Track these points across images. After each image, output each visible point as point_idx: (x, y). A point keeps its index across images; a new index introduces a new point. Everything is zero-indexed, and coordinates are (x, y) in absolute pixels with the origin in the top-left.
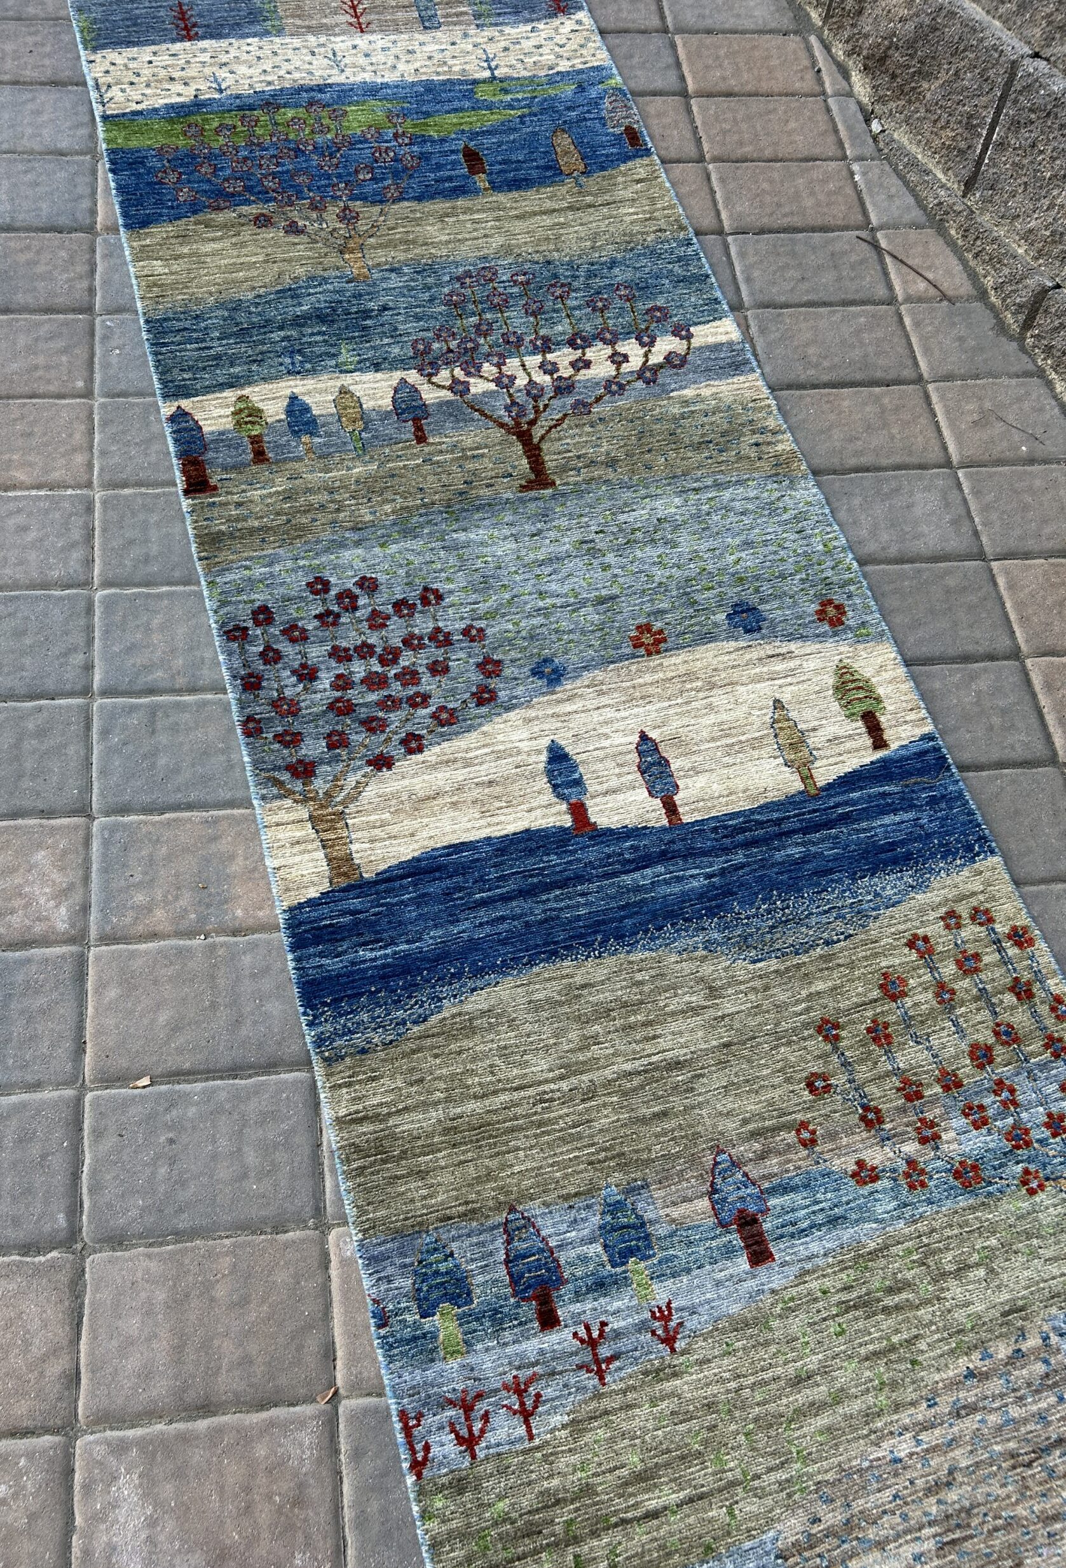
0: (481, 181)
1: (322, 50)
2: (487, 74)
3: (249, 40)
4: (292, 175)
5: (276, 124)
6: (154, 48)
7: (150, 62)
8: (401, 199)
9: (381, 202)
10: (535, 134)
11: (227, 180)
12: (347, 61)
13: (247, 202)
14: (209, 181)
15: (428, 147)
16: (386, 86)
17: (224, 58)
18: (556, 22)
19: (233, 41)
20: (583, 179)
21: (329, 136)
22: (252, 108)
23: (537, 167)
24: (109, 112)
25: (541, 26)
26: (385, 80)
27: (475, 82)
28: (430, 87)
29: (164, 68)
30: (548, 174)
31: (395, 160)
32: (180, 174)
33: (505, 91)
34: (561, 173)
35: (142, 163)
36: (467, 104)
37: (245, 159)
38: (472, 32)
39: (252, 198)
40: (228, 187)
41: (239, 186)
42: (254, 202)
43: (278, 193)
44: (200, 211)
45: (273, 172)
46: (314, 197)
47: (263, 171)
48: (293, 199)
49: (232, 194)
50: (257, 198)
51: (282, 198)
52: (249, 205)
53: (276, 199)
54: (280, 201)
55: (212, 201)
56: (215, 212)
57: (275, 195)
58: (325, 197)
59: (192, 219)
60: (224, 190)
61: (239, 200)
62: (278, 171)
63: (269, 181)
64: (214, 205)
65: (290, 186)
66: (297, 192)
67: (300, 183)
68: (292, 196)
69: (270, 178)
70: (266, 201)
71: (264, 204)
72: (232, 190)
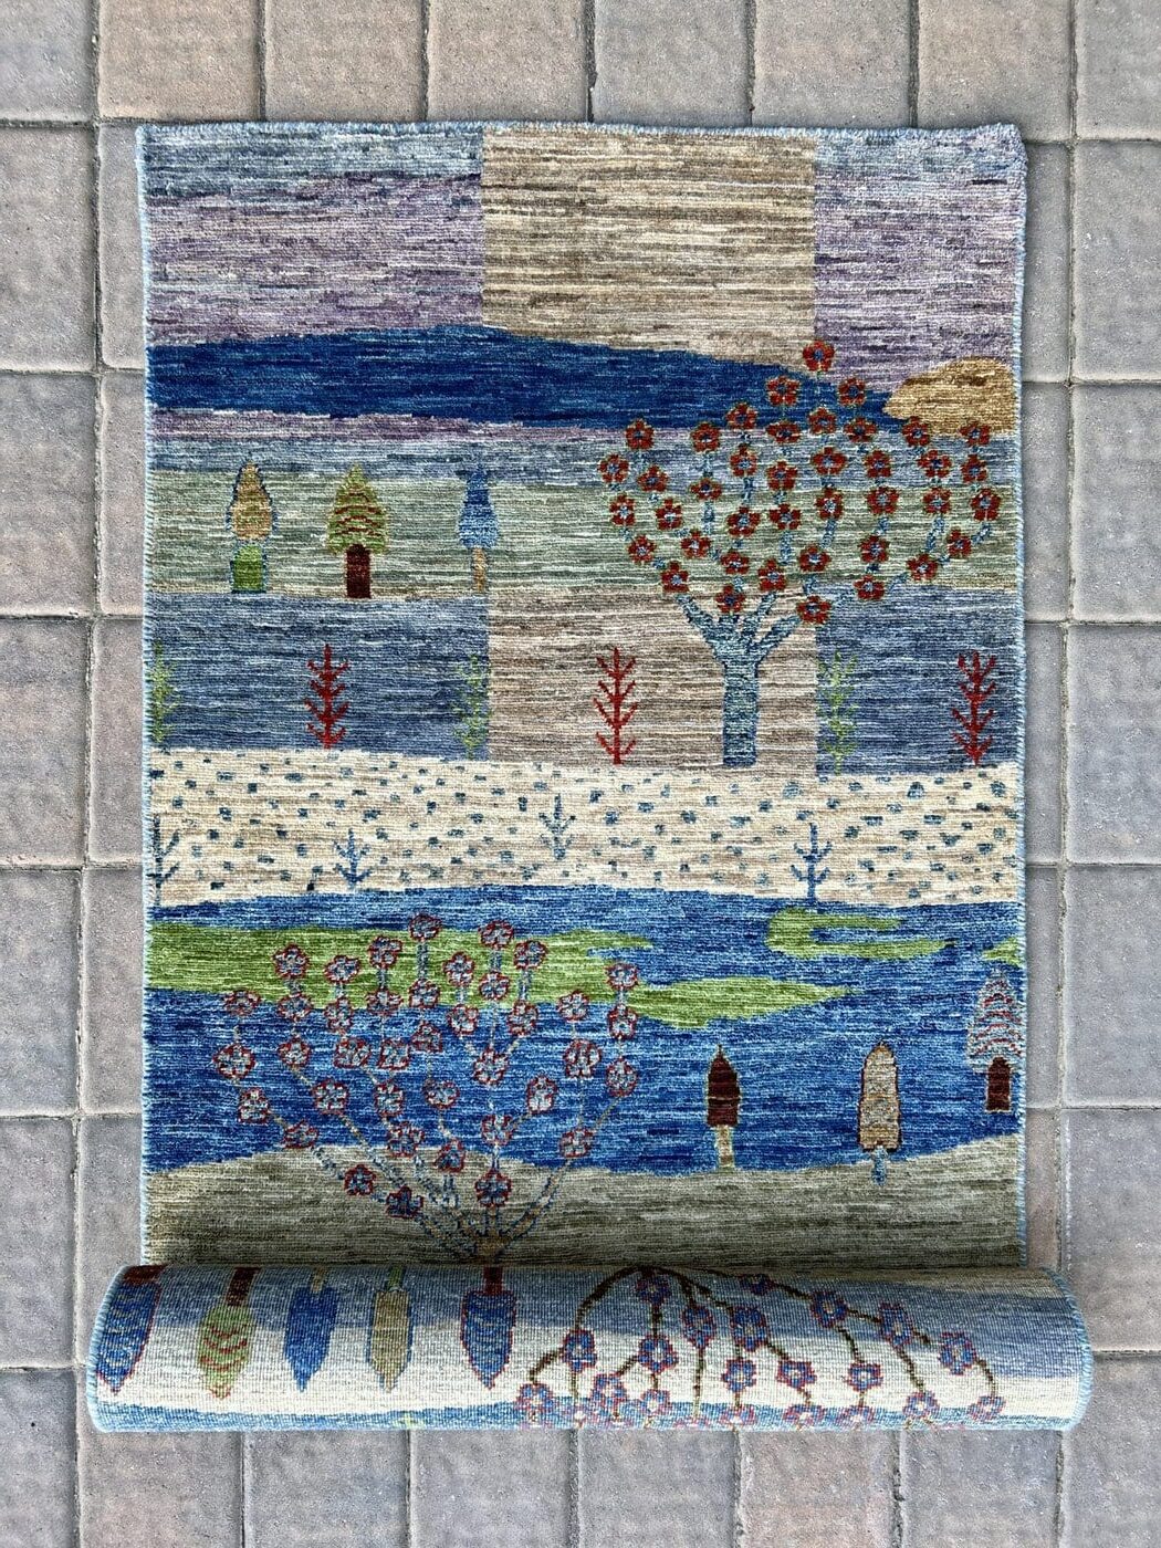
0: (722, 1141)
1: (541, 796)
2: (800, 890)
3: (425, 761)
4: (428, 1083)
5: (426, 964)
6: (263, 755)
7: (253, 788)
8: (587, 1162)
9: (552, 1164)
10: (840, 1045)
11: (322, 1082)
12: (574, 829)
13: (344, 1138)
14: (294, 1081)
15: (657, 1051)
16: (624, 897)
17: (376, 795)
18: (957, 779)
19: (398, 757)
20: (887, 1164)
21: (504, 1006)
22: (395, 923)
23: (822, 1124)
24: (164, 904)
25: (928, 782)
26: (626, 885)
27: (776, 906)
28: (696, 909)
29: (274, 804)
30: (836, 1141)
31: (600, 1073)
32: (253, 1057)
33: (822, 936)
34: (857, 1144)
35: (198, 1026)
36: (748, 959)
37: (363, 1041)
38: (804, 781)
39: (354, 1130)
40: (321, 1100)
41: (339, 1100)
42: (355, 1138)
43: (396, 1123)
44: (269, 1145)
45: (399, 1074)
46: (450, 1141)
47: (382, 1071)
48: (417, 1140)
49: (325, 1115)
50: (361, 1131)
51: (400, 1135)
52: (346, 1143)
53: (389, 1137)
54: (395, 1143)
55: (290, 1127)
56: (291, 1151)
57: (390, 1127)
58: (468, 1142)
59: (253, 1159)
60: (314, 1105)
61: (333, 1130)
62: (407, 1075)
63: (387, 1096)
64: (292, 1135)
65: (419, 1110)
66: (426, 1126)
67: (435, 1106)
68: (416, 1132)
69: (391, 1089)
70: (374, 1138)
71: (370, 1145)
72: (326, 1106)
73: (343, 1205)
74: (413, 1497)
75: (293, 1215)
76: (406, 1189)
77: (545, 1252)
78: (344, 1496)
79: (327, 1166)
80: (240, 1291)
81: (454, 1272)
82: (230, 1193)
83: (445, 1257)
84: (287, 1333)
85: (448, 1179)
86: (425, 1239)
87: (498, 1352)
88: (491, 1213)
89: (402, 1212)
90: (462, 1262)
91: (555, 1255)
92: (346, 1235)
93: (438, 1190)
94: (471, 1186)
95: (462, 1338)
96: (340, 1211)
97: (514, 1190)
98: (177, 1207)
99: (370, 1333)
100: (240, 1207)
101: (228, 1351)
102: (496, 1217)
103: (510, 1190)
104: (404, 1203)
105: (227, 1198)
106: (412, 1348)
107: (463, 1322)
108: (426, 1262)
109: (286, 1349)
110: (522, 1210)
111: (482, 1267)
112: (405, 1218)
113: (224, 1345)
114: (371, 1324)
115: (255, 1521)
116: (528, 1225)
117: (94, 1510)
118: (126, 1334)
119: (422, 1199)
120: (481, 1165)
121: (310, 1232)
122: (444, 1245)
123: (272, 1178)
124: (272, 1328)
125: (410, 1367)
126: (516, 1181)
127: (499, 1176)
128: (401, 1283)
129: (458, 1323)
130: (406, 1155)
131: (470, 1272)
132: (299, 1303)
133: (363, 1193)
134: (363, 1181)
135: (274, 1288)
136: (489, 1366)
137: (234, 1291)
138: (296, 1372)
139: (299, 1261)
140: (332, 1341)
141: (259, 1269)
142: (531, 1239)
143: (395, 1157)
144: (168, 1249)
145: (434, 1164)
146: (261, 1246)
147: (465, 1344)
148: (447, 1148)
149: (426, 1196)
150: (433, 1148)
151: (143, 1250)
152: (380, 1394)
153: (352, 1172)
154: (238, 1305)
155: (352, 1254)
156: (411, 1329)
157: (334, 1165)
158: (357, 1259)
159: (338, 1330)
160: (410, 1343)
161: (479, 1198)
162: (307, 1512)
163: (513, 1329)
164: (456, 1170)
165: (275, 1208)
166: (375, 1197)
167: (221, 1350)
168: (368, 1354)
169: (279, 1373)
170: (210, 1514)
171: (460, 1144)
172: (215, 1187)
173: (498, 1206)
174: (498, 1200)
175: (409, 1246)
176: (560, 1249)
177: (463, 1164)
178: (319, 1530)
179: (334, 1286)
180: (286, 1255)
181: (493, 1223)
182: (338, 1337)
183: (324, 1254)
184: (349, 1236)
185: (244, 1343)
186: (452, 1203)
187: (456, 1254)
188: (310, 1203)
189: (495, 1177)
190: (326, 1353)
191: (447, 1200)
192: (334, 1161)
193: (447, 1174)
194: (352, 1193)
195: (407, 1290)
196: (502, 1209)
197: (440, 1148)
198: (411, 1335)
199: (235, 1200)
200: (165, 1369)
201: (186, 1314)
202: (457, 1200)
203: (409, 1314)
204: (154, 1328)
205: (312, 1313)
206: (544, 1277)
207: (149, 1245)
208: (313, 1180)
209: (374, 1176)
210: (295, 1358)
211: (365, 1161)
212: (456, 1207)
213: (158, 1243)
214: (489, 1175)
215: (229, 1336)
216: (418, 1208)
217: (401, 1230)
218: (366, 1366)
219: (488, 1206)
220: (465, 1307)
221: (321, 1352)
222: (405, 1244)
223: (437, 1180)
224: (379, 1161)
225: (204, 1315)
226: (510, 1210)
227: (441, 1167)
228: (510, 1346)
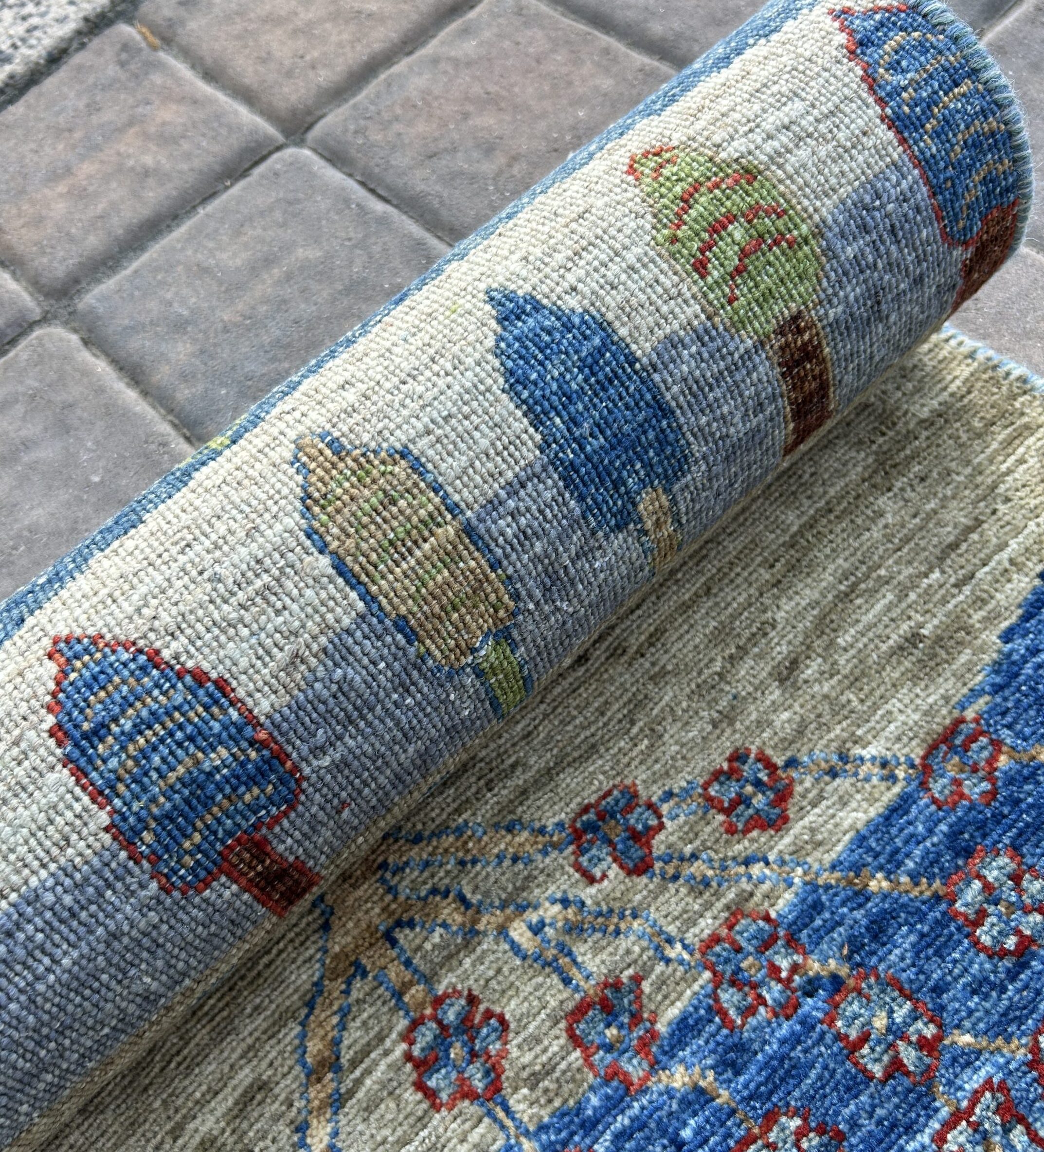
13: (879, 846)
39: (878, 883)
40: (1016, 878)
41: (982, 915)
42: (857, 868)
43: (811, 988)
44: (997, 689)
45: (931, 1112)
46: (655, 1066)
47: (973, 1081)
48: (729, 997)
49: (968, 853)
50: (861, 897)
51: (775, 970)
52: (861, 840)
53: (792, 942)
54: (767, 943)
55: (1003, 761)
56: (944, 718)
57: (814, 967)
58: (614, 1105)
59: (992, 637)
60: (1015, 849)
61: (915, 839)
62: (911, 1130)
63: (896, 1032)
64: (980, 751)
65: (797, 1071)
66: (741, 1047)
67: (770, 1119)
68: (748, 1011)
69: (909, 1056)
70: (817, 907)
71: (812, 886)
72: (991, 875)
73: (728, 718)
74: (165, 428)
75: (799, 615)
76: (642, 868)
77: (230, 1019)
78: (277, 343)
79: (844, 757)
80: (798, 363)
81: (385, 805)
82: (954, 546)
83: (436, 813)
84: (632, 360)
85: (577, 977)
86: (509, 807)
87: (99, 732)
88: (417, 992)
89: (601, 816)
90: (391, 836)
91: (202, 1035)
92: (663, 673)
93: (574, 929)
94: (511, 1009)
95: (222, 685)
96: (723, 703)
97: (411, 1096)
98: (1009, 442)
99: (453, 509)
100: (907, 540)
101: (717, 228)
102: (398, 995)
103: (420, 1086)
104: (618, 836)
105: (949, 534)
106: (324, 561)
107: (251, 720)
108: (464, 768)
109: (604, 326)
110: (354, 1063)
111: (329, 873)
112: (586, 809)
113: (737, 232)
114: (468, 530)
115: (383, 221)
116: (314, 1046)
117: (615, 60)
118: (932, 102)
119: (591, 880)
120: (534, 1081)
121: (733, 617)
122: (459, 831)
123: (914, 638)
124: (673, 342)
125: (293, 521)
126: (422, 1121)
127: (470, 1095)
128: (479, 673)
129: (263, 706)
130: (716, 939)
131: (347, 840)
132: (662, 441)
133: (717, 775)
134: (742, 800)
135: (738, 429)
136: (95, 682)
137: (810, 352)
138: (538, 307)
139: (699, 557)
140: (520, 424)
141: (788, 450)
142: (279, 1022)
143: (735, 913)
144: (936, 376)
145: (637, 980)
146: (793, 520)
147: (200, 677)
148: (644, 1046)
149: (589, 894)
150: (673, 1012)
151: (970, 344)
152: (318, 419)
153: (783, 795)
154: (781, 331)
155: (617, 652)
156: (368, 597)
157: (833, 773)
158: (599, 653)
159: (530, 454)
160: (340, 568)
161: (472, 1000)
162: (314, 286)
163: (104, 818)
164: (579, 1012)
165: (846, 597)
166: (686, 792)
167: (731, 218)
168: (417, 466)
169: (571, 278)
170: (452, 177)
171: (627, 1083)
172: (990, 530)
173: (415, 1024)
174: (426, 1035)
175: (526, 767)
176: (202, 1055)
177: (575, 1040)
178: (278, 283)
179: (618, 540)
180: (732, 547)
181: (395, 973)
182: (516, 442)
183: (667, 607)
184: (659, 677)
185: (701, 268)
186: (519, 932)
187: (417, 839)
188: (794, 664)
189: (479, 1085)
190: (511, 389)
191: (537, 929)
192: (843, 784)
193: (589, 987)
194: (738, 757)
195: (457, 671)
196: (402, 1024)
197: (662, 1027)
198: (353, 581)
199: (932, 542)
200: (798, 106)
201: (864, 229)
202: (515, 948)
203: (402, 624)
204: (896, 153)
205: (617, 442)
206: (148, 999)
207: (971, 355)
208: (839, 710)
209: (731, 830)
210: (568, 327)
211: (785, 842)
212: (502, 931)
213: (964, 371)
214: (494, 1073)
215: (744, 254)
216: (581, 851)
217: (569, 780)
218: (396, 441)
219: (438, 1002)
220: (281, 756)
221: (524, 381)
222: (537, 762)
223: (597, 950)
224: (757, 870)
225: (829, 252)
226: (381, 1038)
227: (616, 986)
228: (79, 773)
